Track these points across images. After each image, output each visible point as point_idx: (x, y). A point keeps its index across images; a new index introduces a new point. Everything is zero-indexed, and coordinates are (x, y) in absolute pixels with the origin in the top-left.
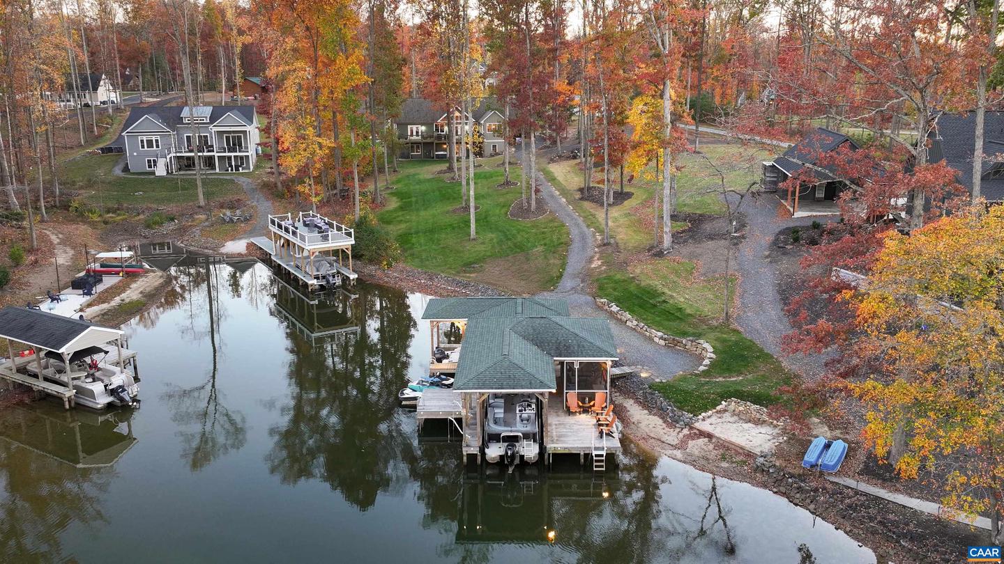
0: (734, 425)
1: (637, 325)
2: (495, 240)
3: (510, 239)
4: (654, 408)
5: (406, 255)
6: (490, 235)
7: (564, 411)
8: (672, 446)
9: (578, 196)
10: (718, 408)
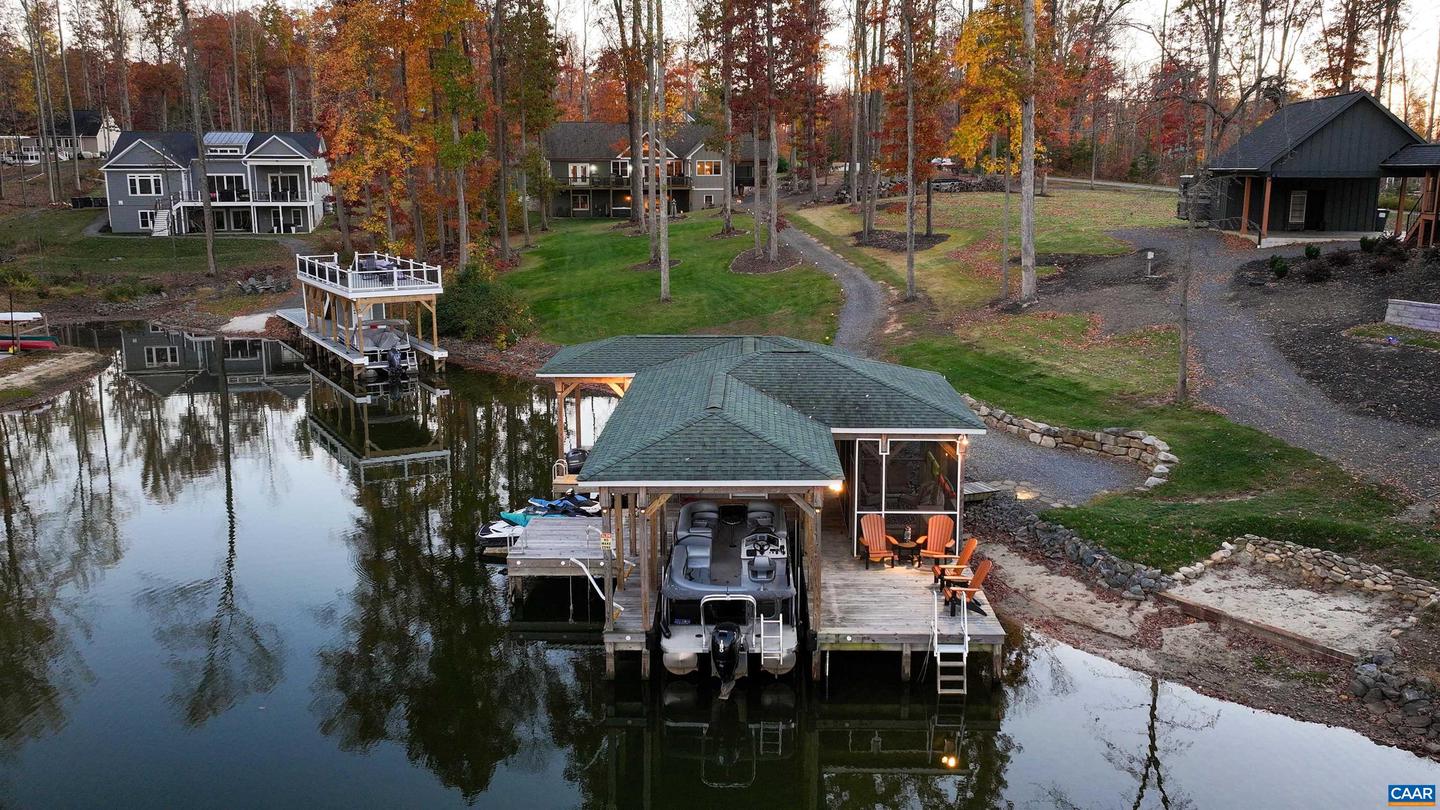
0: (1266, 593)
1: (990, 414)
2: (705, 302)
3: (732, 299)
4: (1059, 559)
5: (543, 326)
6: (696, 295)
7: (852, 560)
8: (1123, 639)
9: (852, 241)
10: (1217, 556)
